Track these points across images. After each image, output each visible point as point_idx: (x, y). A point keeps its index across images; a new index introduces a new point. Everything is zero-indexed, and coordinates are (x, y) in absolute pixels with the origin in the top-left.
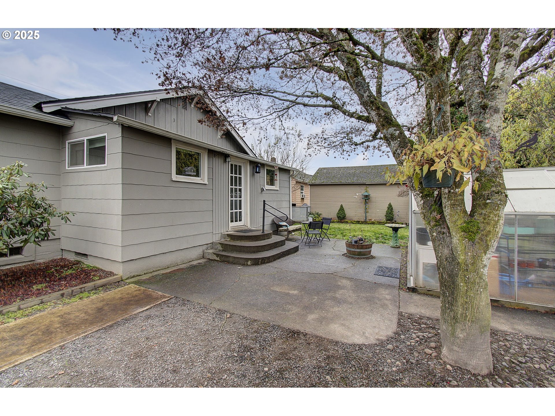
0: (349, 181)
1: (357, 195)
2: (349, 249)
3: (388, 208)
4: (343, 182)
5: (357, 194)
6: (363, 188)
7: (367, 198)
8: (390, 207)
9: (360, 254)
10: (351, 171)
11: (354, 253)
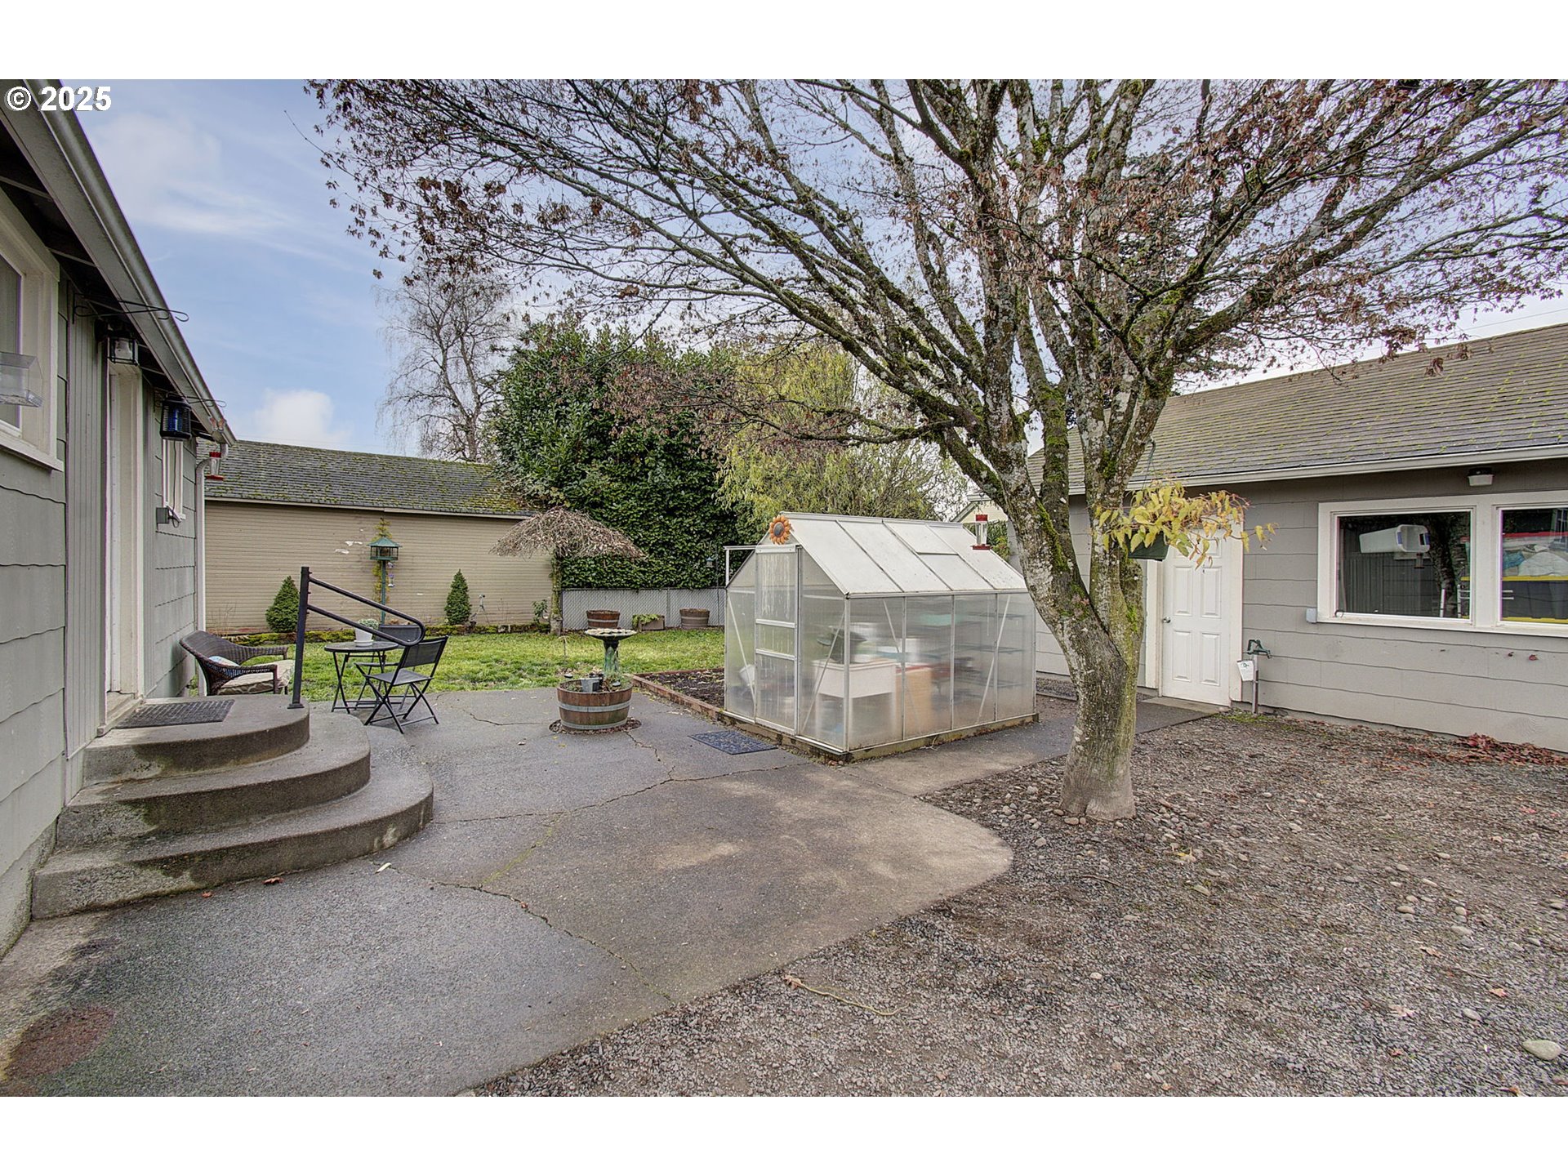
0: (318, 498)
1: (346, 547)
2: (566, 707)
3: (455, 587)
4: (295, 498)
5: (350, 543)
6: (370, 526)
7: (383, 558)
8: (460, 585)
9: (599, 719)
10: (308, 464)
11: (586, 719)
